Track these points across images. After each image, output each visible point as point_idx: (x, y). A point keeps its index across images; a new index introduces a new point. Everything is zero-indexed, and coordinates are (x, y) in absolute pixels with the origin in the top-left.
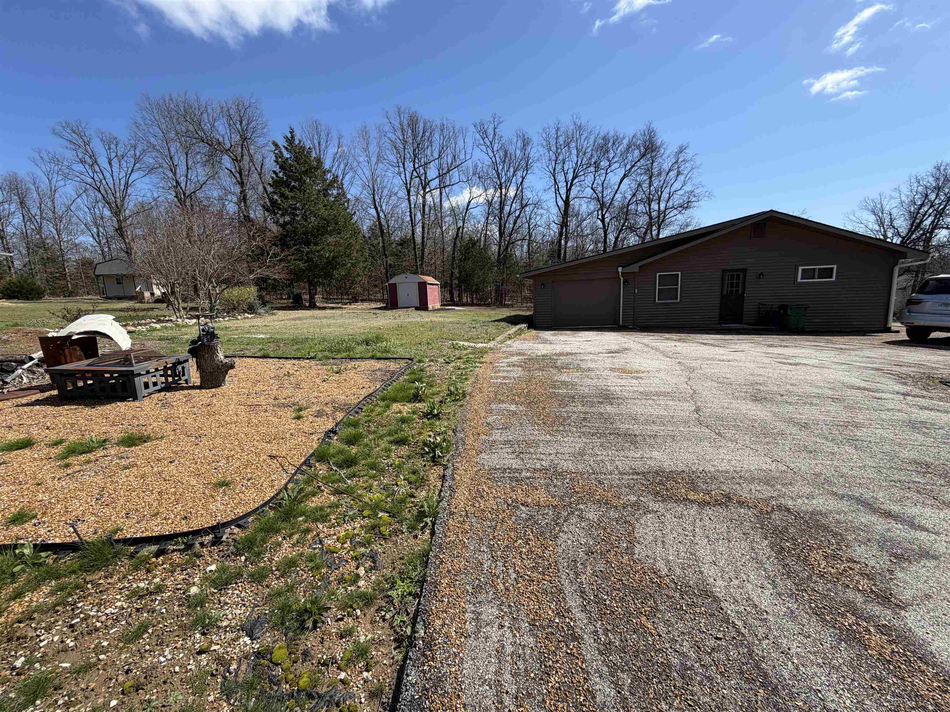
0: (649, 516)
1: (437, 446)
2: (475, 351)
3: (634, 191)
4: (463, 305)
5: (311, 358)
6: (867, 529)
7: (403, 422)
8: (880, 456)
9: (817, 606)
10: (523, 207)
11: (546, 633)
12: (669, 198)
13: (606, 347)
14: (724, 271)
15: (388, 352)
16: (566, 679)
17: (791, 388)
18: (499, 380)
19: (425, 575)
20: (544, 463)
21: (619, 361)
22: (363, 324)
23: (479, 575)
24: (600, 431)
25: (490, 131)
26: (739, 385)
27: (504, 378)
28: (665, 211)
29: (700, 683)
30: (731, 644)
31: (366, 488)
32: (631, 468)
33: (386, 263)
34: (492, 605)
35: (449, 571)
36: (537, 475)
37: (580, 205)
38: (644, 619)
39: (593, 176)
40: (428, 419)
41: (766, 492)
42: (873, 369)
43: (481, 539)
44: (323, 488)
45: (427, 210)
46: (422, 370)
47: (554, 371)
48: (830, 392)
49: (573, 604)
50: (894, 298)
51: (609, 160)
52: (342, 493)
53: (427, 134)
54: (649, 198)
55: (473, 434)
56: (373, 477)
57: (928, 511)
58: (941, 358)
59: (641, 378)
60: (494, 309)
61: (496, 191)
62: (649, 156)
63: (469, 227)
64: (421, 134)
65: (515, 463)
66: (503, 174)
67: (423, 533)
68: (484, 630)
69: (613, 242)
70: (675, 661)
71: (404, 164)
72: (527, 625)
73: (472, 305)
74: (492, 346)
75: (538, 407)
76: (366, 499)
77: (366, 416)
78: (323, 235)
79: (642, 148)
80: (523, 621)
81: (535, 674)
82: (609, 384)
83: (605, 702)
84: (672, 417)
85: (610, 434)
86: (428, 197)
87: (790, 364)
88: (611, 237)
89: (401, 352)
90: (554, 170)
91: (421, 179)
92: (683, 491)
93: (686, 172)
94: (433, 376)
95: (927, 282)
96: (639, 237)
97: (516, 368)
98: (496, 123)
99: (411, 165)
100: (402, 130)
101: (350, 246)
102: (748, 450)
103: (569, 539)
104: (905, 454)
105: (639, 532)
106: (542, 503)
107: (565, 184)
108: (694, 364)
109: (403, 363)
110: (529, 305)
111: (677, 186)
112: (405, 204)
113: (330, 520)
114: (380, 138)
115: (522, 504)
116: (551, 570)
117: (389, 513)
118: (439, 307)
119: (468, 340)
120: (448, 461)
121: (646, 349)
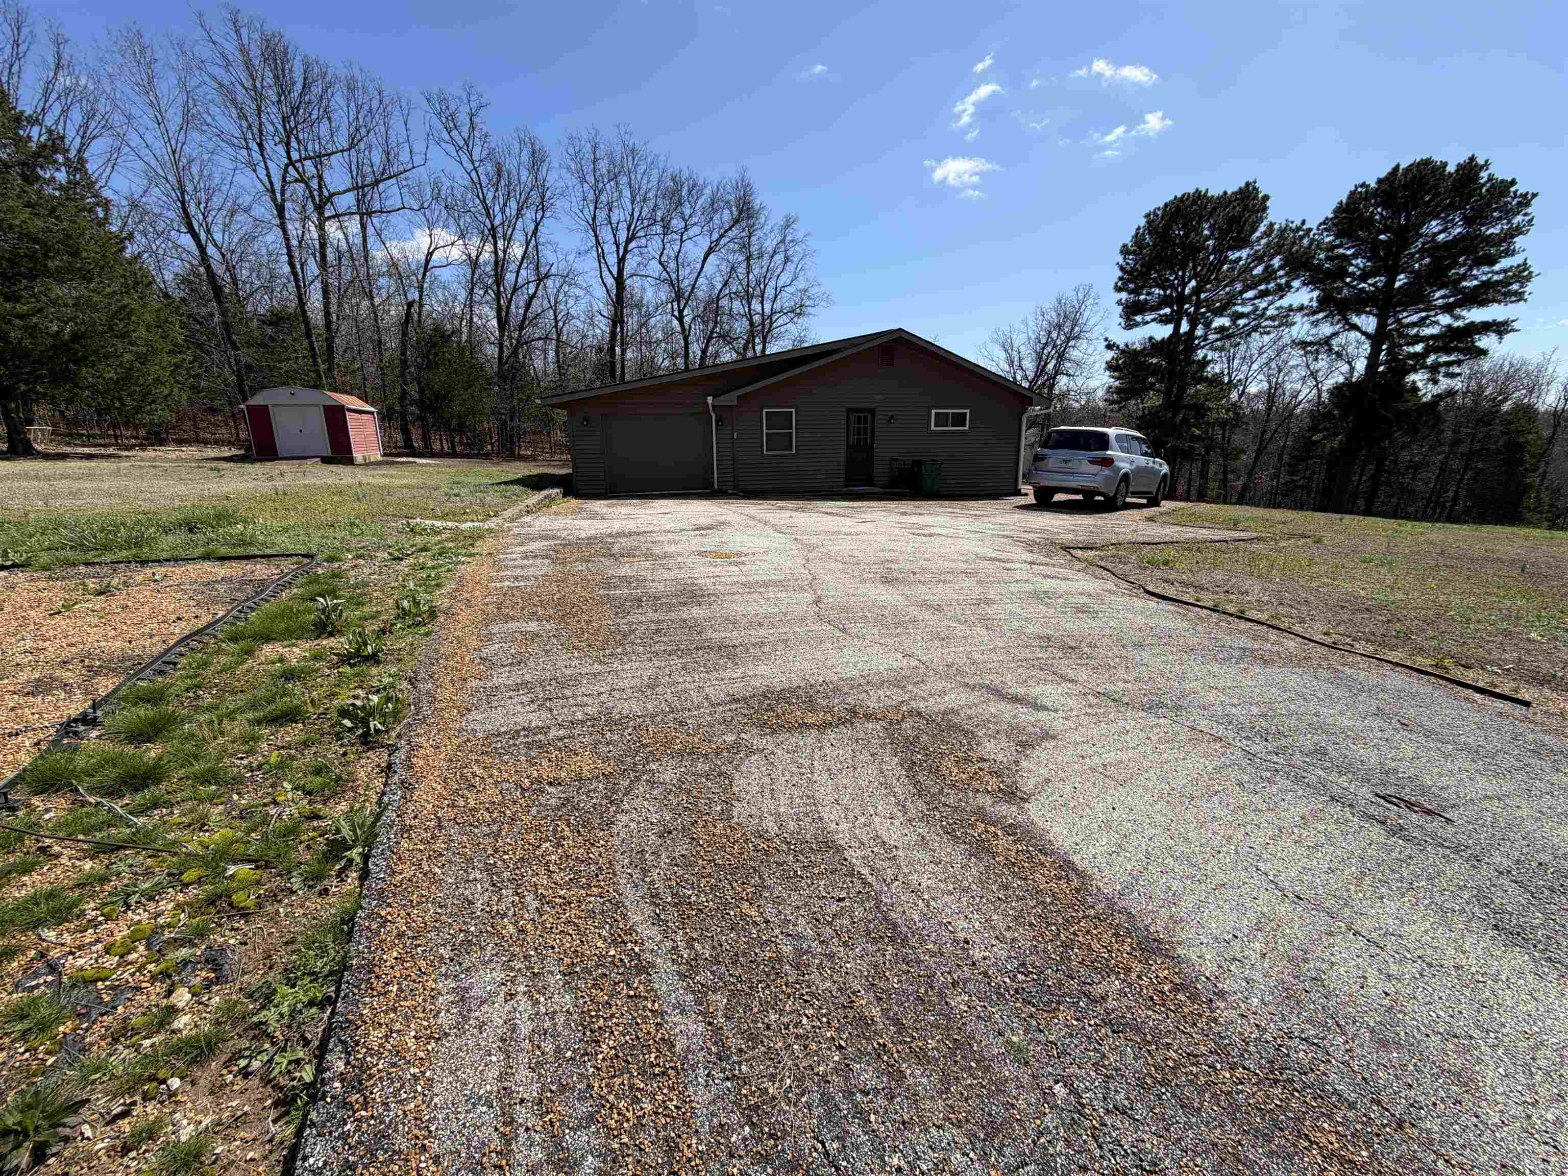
0: (754, 758)
1: (370, 712)
2: (456, 535)
3: (726, 278)
4: (433, 455)
5: (14, 566)
6: (996, 719)
7: (287, 679)
8: (1008, 635)
9: (948, 823)
10: (541, 279)
11: (594, 979)
12: (776, 296)
13: (693, 521)
14: (850, 411)
15: (251, 544)
16: (627, 1038)
17: (924, 564)
18: (506, 583)
19: (345, 957)
20: (589, 710)
21: (711, 542)
22: (181, 489)
23: (465, 923)
24: (682, 647)
25: (463, 119)
26: (868, 564)
27: (516, 578)
28: (770, 317)
29: (820, 967)
30: (855, 902)
31: (189, 825)
32: (728, 695)
33: (238, 362)
34: (493, 965)
35: (401, 935)
36: (576, 732)
37: (644, 289)
38: (745, 905)
39: (660, 241)
40: (351, 665)
41: (898, 695)
42: (1004, 536)
43: (470, 861)
44: (57, 849)
45: (331, 256)
46: (336, 575)
47: (607, 562)
48: (964, 566)
49: (637, 918)
50: (1022, 453)
51: (684, 219)
52: (119, 848)
53: (316, 90)
54: (747, 292)
55: (452, 681)
56: (211, 799)
57: (1049, 688)
58: (1062, 522)
59: (743, 563)
60: (498, 464)
61: (484, 240)
62: (744, 224)
63: (434, 305)
64: (299, 87)
65: (537, 719)
66: (497, 209)
67: (342, 880)
68: (477, 1014)
69: (699, 357)
70: (787, 950)
71: (260, 145)
72: (558, 977)
73: (453, 455)
74: (493, 525)
75: (578, 622)
76: (193, 847)
77: (188, 677)
78: (32, 276)
79: (734, 209)
80: (552, 972)
81: (574, 1051)
82: (697, 575)
83: (688, 1047)
84: (785, 614)
85: (697, 649)
86: (331, 228)
87: (925, 535)
88: (695, 349)
89: (284, 542)
90: (594, 219)
91: (308, 187)
92: (798, 713)
93: (795, 259)
94: (366, 585)
95: (1050, 434)
96: (738, 353)
97: (538, 561)
98: (473, 104)
99: (281, 149)
100: (248, 65)
101: (123, 312)
102: (877, 647)
103: (632, 820)
104: (1031, 629)
105: (740, 782)
106: (586, 773)
107: (614, 248)
108: (814, 540)
109: (287, 565)
110: (564, 457)
111: (785, 278)
112: (273, 237)
113: (83, 913)
114: (188, 70)
115: (550, 784)
116: (601, 877)
117: (256, 861)
118: (380, 458)
119: (444, 517)
120: (399, 736)
121: (752, 523)
